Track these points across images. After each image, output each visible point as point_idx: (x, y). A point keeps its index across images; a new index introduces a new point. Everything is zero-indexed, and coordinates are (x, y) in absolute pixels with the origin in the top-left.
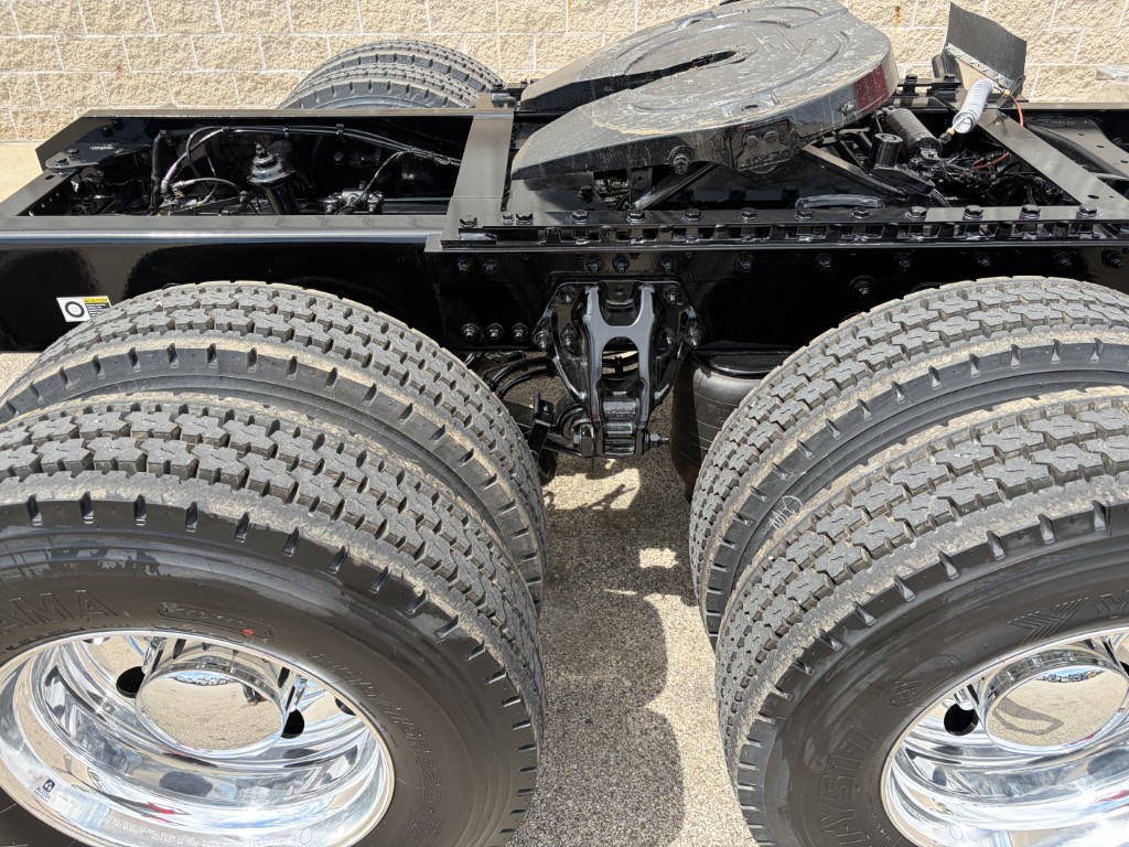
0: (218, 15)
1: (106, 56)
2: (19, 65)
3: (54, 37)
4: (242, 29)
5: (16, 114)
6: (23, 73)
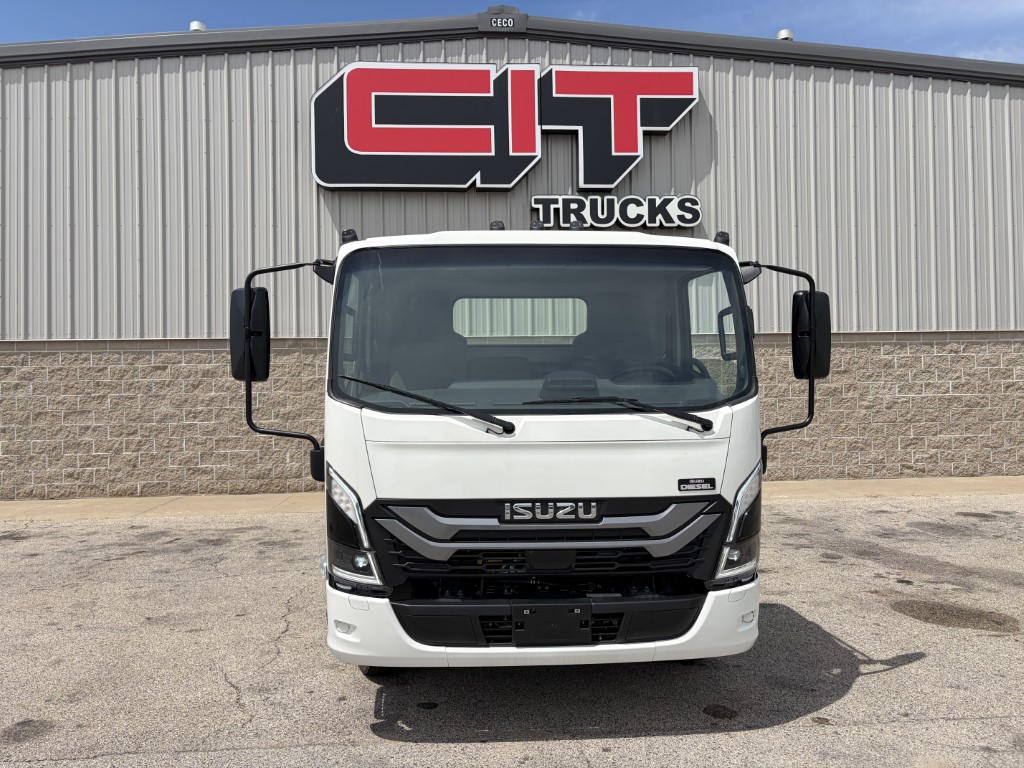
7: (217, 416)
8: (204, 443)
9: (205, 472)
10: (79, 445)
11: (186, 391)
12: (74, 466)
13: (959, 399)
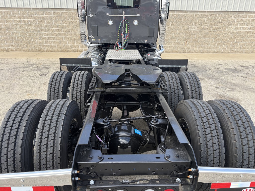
0: (40, 38)
1: (27, 42)
2: (16, 43)
3: (21, 40)
4: (42, 40)
5: (15, 48)
6: (16, 44)
7: (48, 31)
8: (45, 38)
9: (47, 46)
10: (13, 37)
11: (38, 23)
12: (12, 43)
13: (251, 32)
